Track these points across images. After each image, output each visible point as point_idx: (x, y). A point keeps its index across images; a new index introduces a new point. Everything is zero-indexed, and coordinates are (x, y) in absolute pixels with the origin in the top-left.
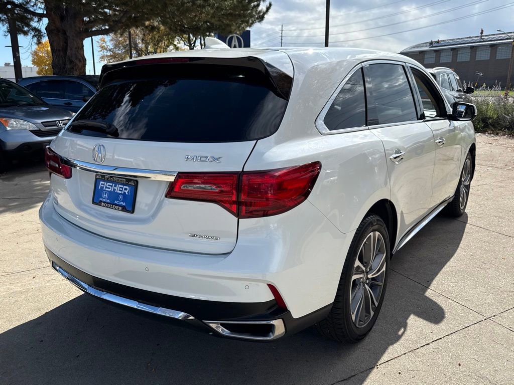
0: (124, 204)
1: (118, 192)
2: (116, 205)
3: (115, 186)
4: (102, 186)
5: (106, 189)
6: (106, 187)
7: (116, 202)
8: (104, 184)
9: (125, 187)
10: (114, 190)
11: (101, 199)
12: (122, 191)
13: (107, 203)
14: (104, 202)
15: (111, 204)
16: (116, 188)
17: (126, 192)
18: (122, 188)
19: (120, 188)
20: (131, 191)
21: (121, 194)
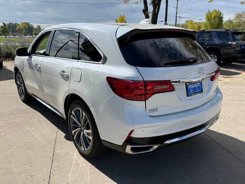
0: (199, 90)
1: (196, 87)
2: (197, 92)
3: (194, 85)
4: (190, 87)
5: (191, 88)
6: (191, 87)
7: (196, 91)
8: (190, 86)
9: (198, 84)
10: (194, 87)
11: (190, 93)
12: (197, 86)
13: (194, 93)
14: (193, 94)
15: (196, 93)
16: (195, 86)
17: (199, 85)
18: (197, 85)
19: (196, 85)
20: (200, 84)
21: (197, 87)
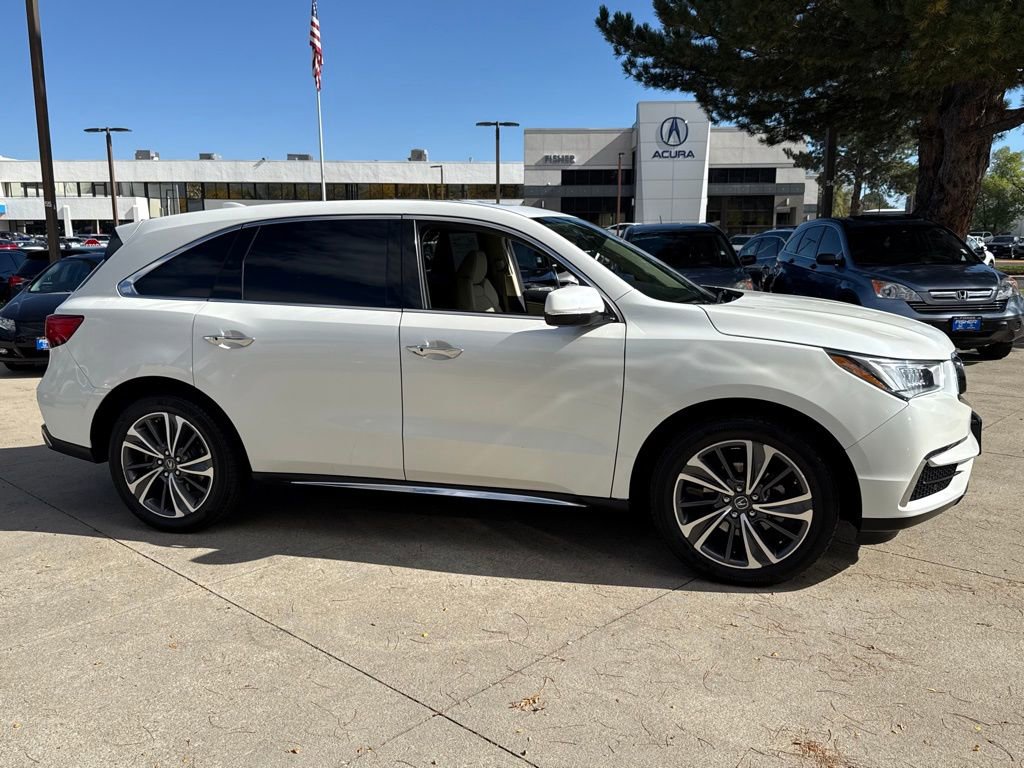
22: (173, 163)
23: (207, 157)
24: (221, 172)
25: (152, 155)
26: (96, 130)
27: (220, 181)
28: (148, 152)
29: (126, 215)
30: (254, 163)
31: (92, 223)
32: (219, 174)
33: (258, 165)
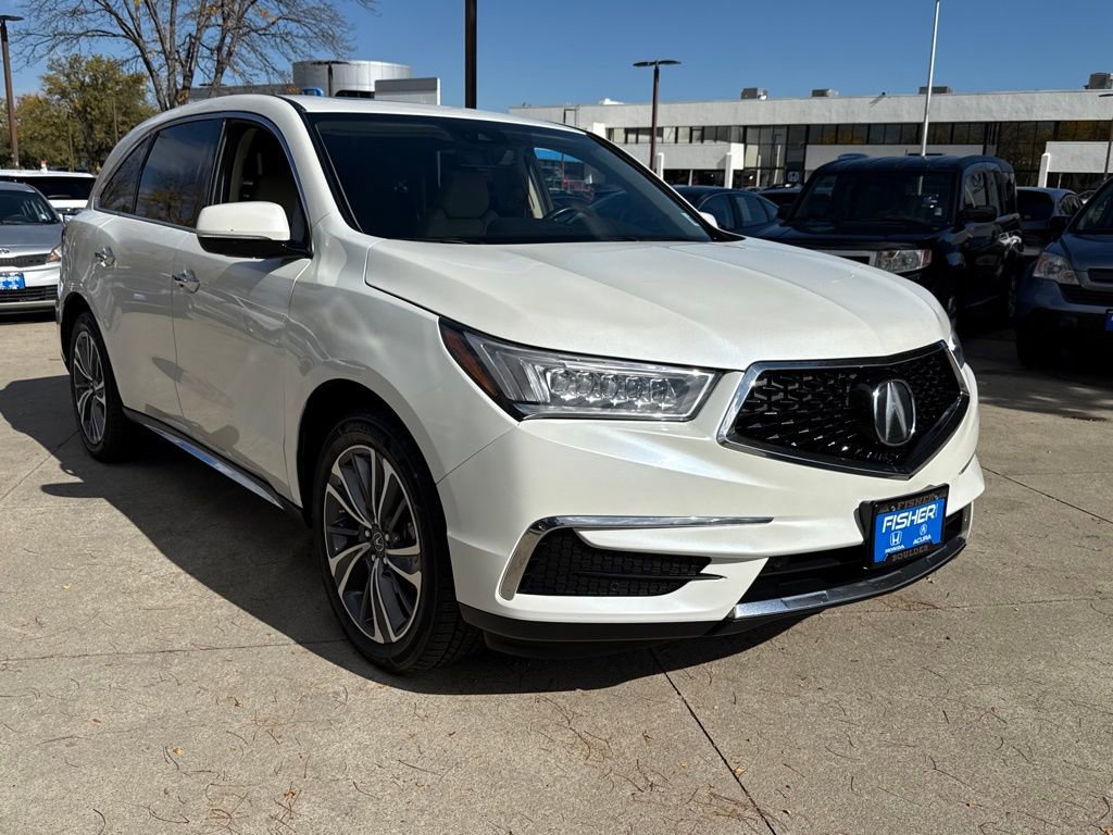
22: (778, 102)
23: (820, 93)
24: (830, 112)
25: (760, 93)
26: (645, 64)
27: (827, 122)
28: (755, 90)
29: (719, 164)
30: (872, 100)
31: (685, 173)
32: (827, 114)
33: (875, 102)
